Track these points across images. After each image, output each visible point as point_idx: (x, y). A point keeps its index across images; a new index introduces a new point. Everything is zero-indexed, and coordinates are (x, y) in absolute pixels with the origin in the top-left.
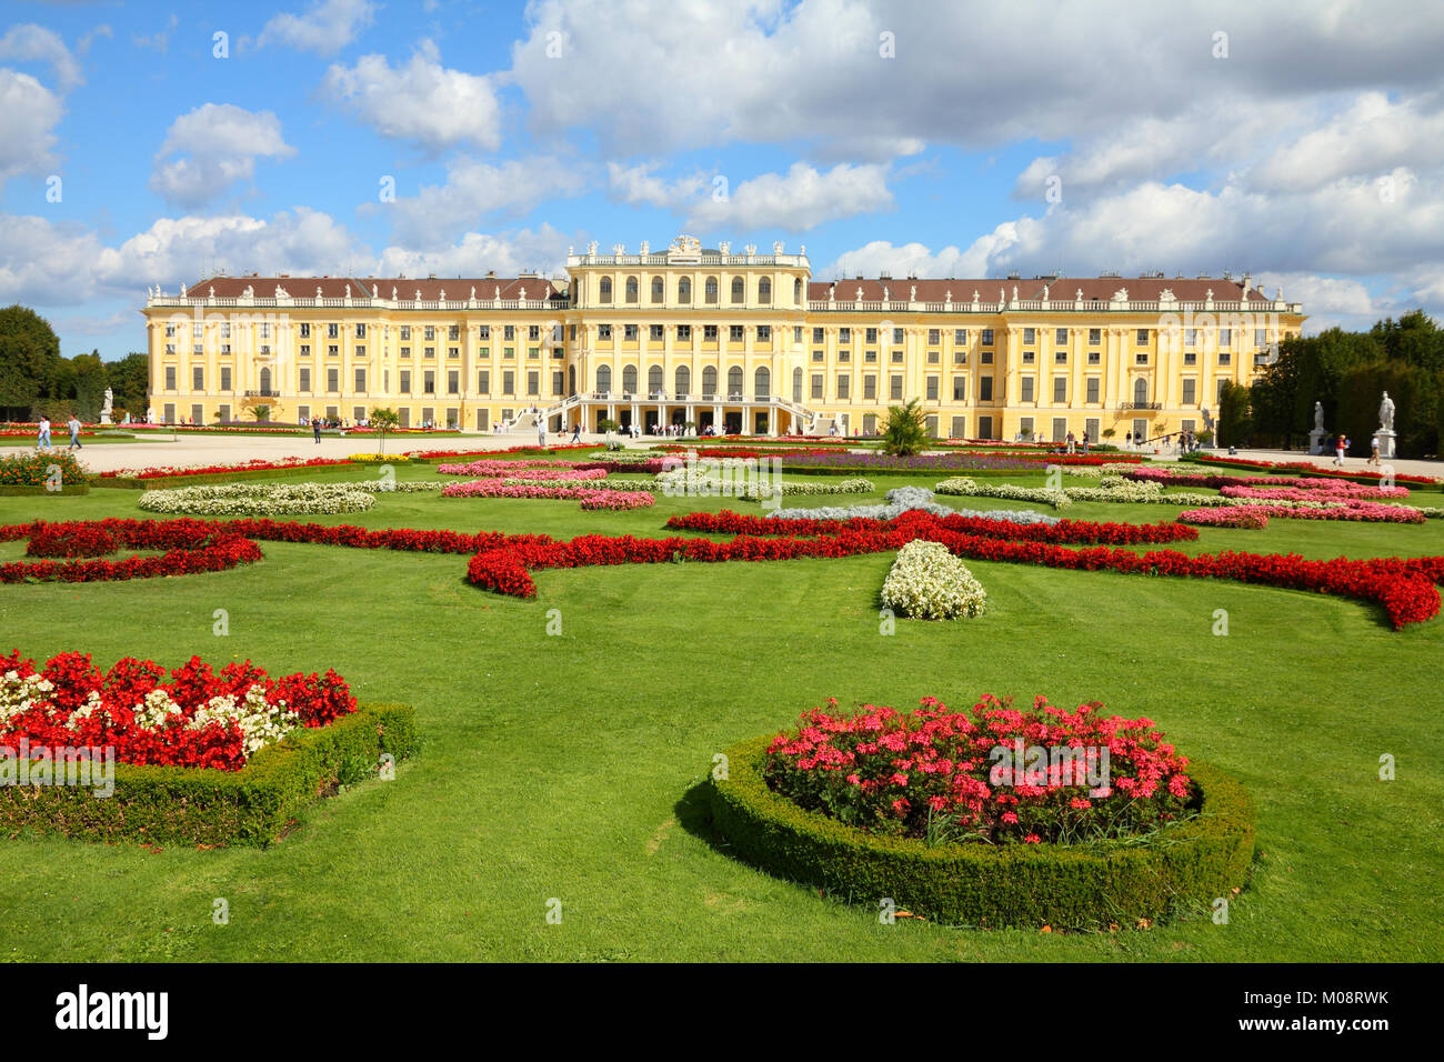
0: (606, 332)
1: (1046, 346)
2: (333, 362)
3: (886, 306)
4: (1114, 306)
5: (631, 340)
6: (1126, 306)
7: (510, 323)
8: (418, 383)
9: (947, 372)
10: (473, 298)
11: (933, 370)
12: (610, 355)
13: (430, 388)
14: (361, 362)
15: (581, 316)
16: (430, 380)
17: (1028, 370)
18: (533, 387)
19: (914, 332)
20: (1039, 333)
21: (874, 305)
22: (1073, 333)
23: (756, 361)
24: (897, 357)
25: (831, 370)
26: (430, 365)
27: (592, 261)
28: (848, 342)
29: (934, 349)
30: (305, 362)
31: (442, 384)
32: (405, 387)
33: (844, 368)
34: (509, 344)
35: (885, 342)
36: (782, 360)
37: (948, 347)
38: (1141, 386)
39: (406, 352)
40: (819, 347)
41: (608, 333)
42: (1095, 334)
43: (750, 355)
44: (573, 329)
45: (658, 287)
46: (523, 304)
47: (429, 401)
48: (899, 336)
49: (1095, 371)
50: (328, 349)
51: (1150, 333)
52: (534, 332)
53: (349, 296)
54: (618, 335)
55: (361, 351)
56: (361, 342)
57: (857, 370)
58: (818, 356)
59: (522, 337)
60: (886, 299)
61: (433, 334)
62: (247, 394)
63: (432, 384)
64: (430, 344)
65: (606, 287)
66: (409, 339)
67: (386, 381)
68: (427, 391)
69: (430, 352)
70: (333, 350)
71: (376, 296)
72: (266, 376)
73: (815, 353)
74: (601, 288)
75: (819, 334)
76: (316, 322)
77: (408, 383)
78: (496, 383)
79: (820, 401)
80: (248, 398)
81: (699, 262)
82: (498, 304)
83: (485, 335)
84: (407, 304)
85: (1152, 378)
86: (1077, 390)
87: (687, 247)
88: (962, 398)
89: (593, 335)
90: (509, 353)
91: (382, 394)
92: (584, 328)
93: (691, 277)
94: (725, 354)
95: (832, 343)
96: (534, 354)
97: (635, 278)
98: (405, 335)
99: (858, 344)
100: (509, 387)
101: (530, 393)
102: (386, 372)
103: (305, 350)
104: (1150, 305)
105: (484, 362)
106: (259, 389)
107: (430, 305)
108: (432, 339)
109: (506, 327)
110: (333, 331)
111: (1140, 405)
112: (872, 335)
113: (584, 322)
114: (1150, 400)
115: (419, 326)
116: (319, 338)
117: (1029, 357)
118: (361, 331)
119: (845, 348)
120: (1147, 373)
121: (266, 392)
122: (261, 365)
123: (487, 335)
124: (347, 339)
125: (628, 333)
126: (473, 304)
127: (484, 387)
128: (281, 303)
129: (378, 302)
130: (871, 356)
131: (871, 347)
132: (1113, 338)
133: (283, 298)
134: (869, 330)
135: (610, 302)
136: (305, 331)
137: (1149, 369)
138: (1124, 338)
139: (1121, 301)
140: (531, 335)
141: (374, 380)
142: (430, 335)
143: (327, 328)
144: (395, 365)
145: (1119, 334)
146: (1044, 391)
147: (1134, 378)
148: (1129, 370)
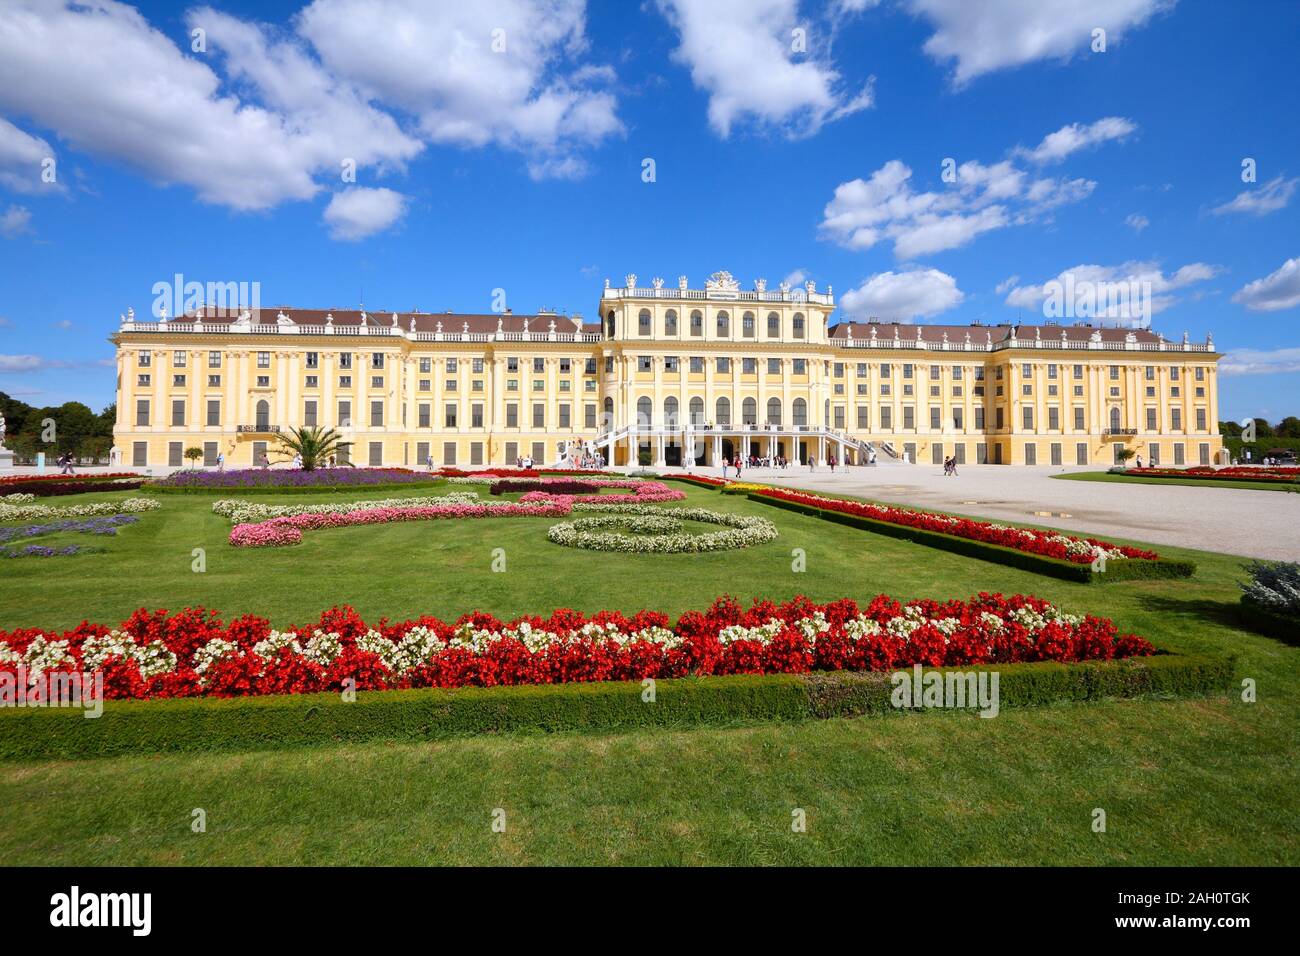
0: (646, 365)
1: (1041, 380)
2: (345, 395)
3: (897, 344)
4: (1092, 346)
5: (671, 371)
6: (1101, 346)
7: (539, 355)
8: (438, 417)
9: (947, 404)
10: (500, 330)
11: (936, 402)
12: (652, 387)
13: (451, 421)
14: (378, 394)
15: (619, 347)
16: (452, 413)
17: (1028, 401)
18: (565, 419)
19: (922, 368)
20: (1035, 367)
21: (887, 343)
22: (1062, 368)
23: (793, 392)
24: (908, 390)
25: (851, 402)
26: (452, 398)
27: (631, 293)
28: (865, 376)
29: (935, 383)
30: (311, 394)
31: (464, 417)
32: (424, 420)
33: (863, 401)
34: (539, 376)
35: (897, 378)
36: (817, 392)
37: (946, 381)
38: (1115, 413)
39: (425, 385)
40: (839, 381)
41: (647, 365)
42: (1078, 369)
43: (788, 387)
44: (610, 360)
45: (697, 322)
46: (553, 337)
47: (450, 435)
48: (908, 371)
49: (1080, 402)
50: (339, 380)
51: (1120, 370)
52: (565, 367)
53: (364, 323)
54: (659, 367)
55: (378, 382)
56: (378, 373)
57: (874, 403)
58: (839, 389)
59: (552, 371)
60: (897, 338)
61: (455, 366)
62: (240, 429)
63: (454, 418)
64: (452, 377)
65: (645, 321)
66: (429, 371)
67: (404, 415)
68: (448, 425)
69: (452, 386)
70: (345, 381)
71: (396, 324)
72: (263, 409)
73: (836, 386)
74: (640, 320)
75: (839, 370)
76: (325, 350)
77: (428, 416)
78: (525, 416)
79: (866, 431)
80: (240, 434)
81: (737, 298)
82: (526, 336)
83: (513, 367)
84: (427, 335)
85: (1124, 408)
86: (1067, 419)
87: (725, 282)
88: (961, 427)
89: (633, 366)
90: (539, 387)
91: (400, 428)
92: (624, 360)
93: (729, 311)
94: (764, 387)
95: (851, 378)
96: (565, 387)
97: (674, 312)
98: (424, 368)
99: (874, 378)
100: (539, 419)
101: (561, 426)
102: (405, 405)
103: (312, 381)
104: (1118, 345)
105: (512, 395)
106: (254, 423)
107: (452, 336)
108: (455, 371)
109: (536, 360)
110: (345, 361)
111: (1115, 431)
112: (885, 371)
113: (624, 353)
114: (1123, 426)
115: (439, 357)
116: (328, 369)
117: (1027, 390)
118: (378, 361)
119: (862, 381)
120: (1119, 403)
121: (263, 426)
122: (257, 398)
123: (516, 368)
124: (362, 369)
125: (668, 365)
126: (500, 336)
127: (512, 419)
128: (282, 330)
129: (396, 331)
130: (885, 390)
131: (885, 381)
132: (1093, 372)
133: (285, 325)
134: (883, 365)
135: (649, 334)
136: (312, 360)
137: (1121, 400)
138: (1101, 373)
139: (1096, 342)
140: (562, 367)
141: (391, 413)
142: (452, 367)
143: (338, 358)
144: (414, 398)
145: (1098, 369)
146: (1041, 419)
147: (1110, 408)
148: (1106, 400)
